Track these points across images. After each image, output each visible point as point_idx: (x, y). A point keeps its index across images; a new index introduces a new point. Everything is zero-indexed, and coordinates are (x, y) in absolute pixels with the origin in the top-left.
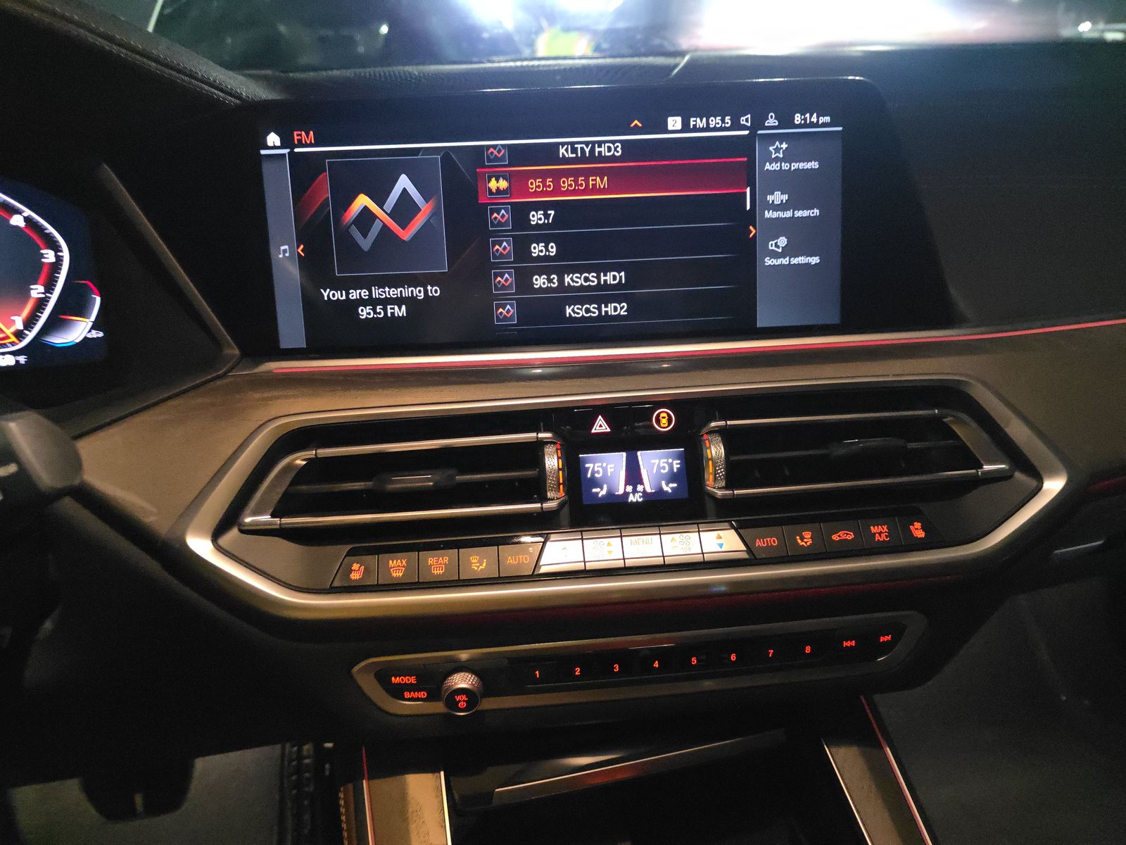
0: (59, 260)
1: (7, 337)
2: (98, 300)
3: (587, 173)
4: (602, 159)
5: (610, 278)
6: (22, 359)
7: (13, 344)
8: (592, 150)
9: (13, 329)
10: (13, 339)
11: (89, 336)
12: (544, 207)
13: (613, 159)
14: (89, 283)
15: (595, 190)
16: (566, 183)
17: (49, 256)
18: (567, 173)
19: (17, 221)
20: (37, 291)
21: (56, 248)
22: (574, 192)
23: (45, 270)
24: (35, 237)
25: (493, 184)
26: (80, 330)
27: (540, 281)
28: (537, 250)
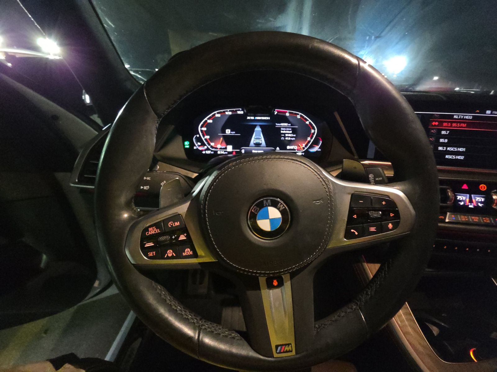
0: (315, 132)
1: (301, 148)
2: (321, 142)
3: (460, 123)
4: (466, 119)
5: (461, 149)
6: (303, 154)
7: (302, 150)
8: (463, 117)
9: (302, 147)
10: (302, 149)
11: (318, 150)
12: (446, 130)
13: (469, 120)
14: (320, 138)
15: (462, 127)
16: (454, 125)
17: (313, 131)
18: (455, 122)
19: (307, 123)
20: (309, 139)
21: (315, 130)
22: (456, 127)
23: (311, 134)
24: (310, 126)
25: (434, 123)
26: (316, 149)
27: (440, 148)
28: (442, 140)
